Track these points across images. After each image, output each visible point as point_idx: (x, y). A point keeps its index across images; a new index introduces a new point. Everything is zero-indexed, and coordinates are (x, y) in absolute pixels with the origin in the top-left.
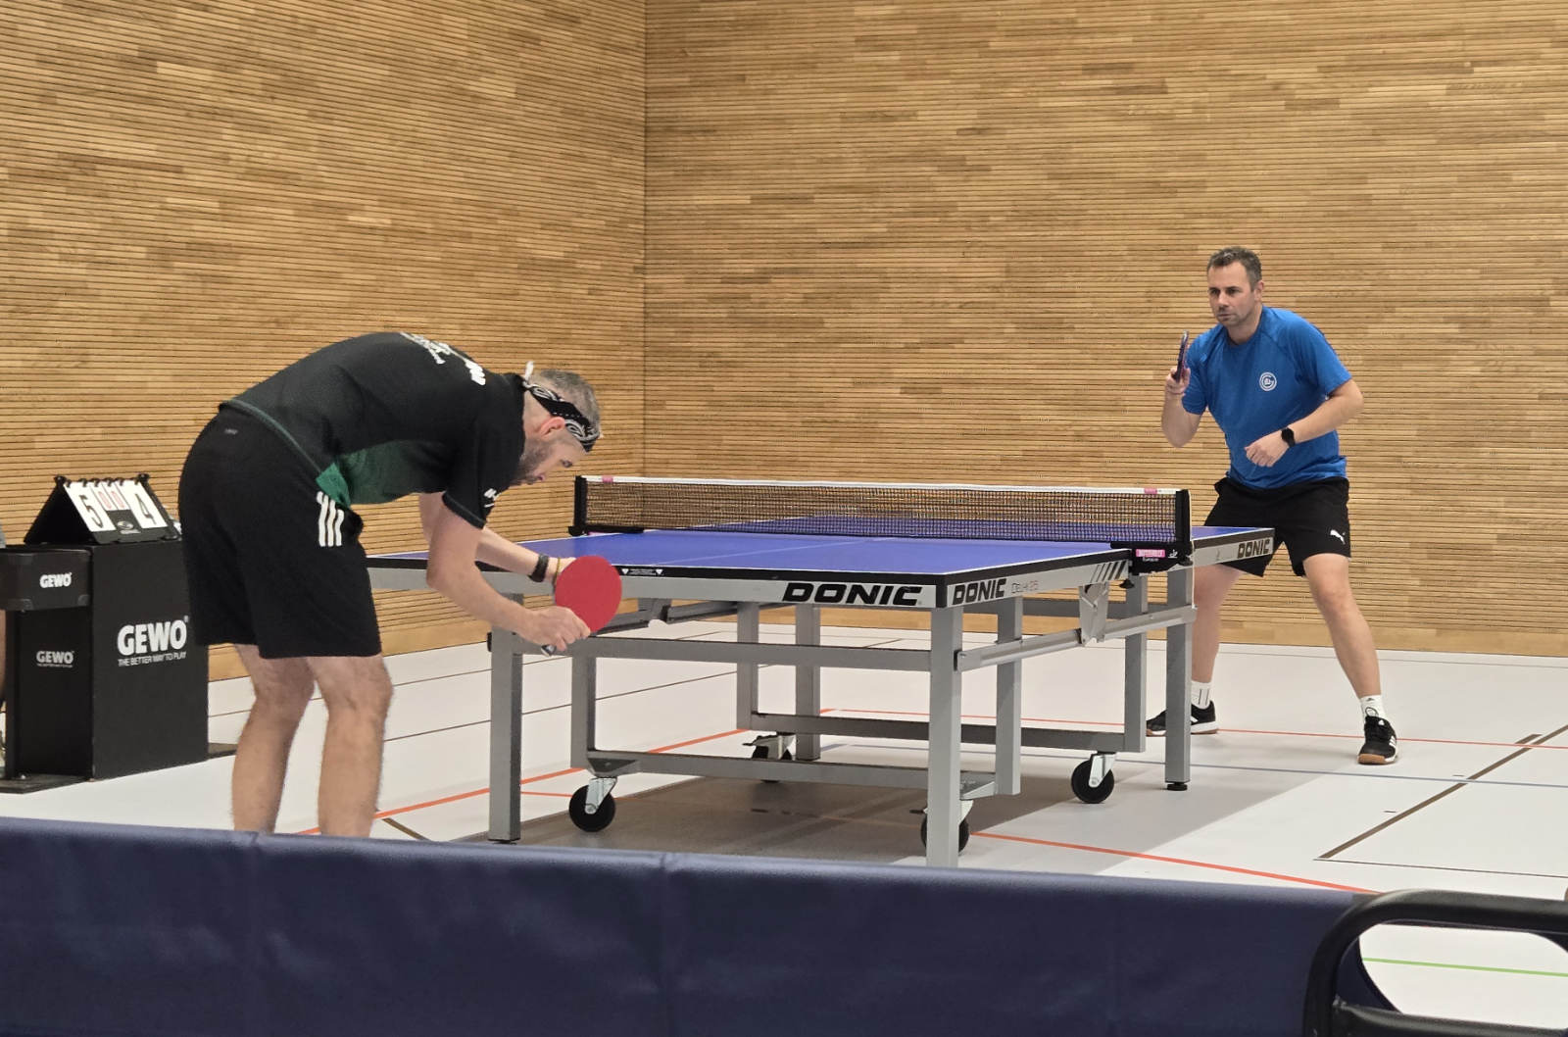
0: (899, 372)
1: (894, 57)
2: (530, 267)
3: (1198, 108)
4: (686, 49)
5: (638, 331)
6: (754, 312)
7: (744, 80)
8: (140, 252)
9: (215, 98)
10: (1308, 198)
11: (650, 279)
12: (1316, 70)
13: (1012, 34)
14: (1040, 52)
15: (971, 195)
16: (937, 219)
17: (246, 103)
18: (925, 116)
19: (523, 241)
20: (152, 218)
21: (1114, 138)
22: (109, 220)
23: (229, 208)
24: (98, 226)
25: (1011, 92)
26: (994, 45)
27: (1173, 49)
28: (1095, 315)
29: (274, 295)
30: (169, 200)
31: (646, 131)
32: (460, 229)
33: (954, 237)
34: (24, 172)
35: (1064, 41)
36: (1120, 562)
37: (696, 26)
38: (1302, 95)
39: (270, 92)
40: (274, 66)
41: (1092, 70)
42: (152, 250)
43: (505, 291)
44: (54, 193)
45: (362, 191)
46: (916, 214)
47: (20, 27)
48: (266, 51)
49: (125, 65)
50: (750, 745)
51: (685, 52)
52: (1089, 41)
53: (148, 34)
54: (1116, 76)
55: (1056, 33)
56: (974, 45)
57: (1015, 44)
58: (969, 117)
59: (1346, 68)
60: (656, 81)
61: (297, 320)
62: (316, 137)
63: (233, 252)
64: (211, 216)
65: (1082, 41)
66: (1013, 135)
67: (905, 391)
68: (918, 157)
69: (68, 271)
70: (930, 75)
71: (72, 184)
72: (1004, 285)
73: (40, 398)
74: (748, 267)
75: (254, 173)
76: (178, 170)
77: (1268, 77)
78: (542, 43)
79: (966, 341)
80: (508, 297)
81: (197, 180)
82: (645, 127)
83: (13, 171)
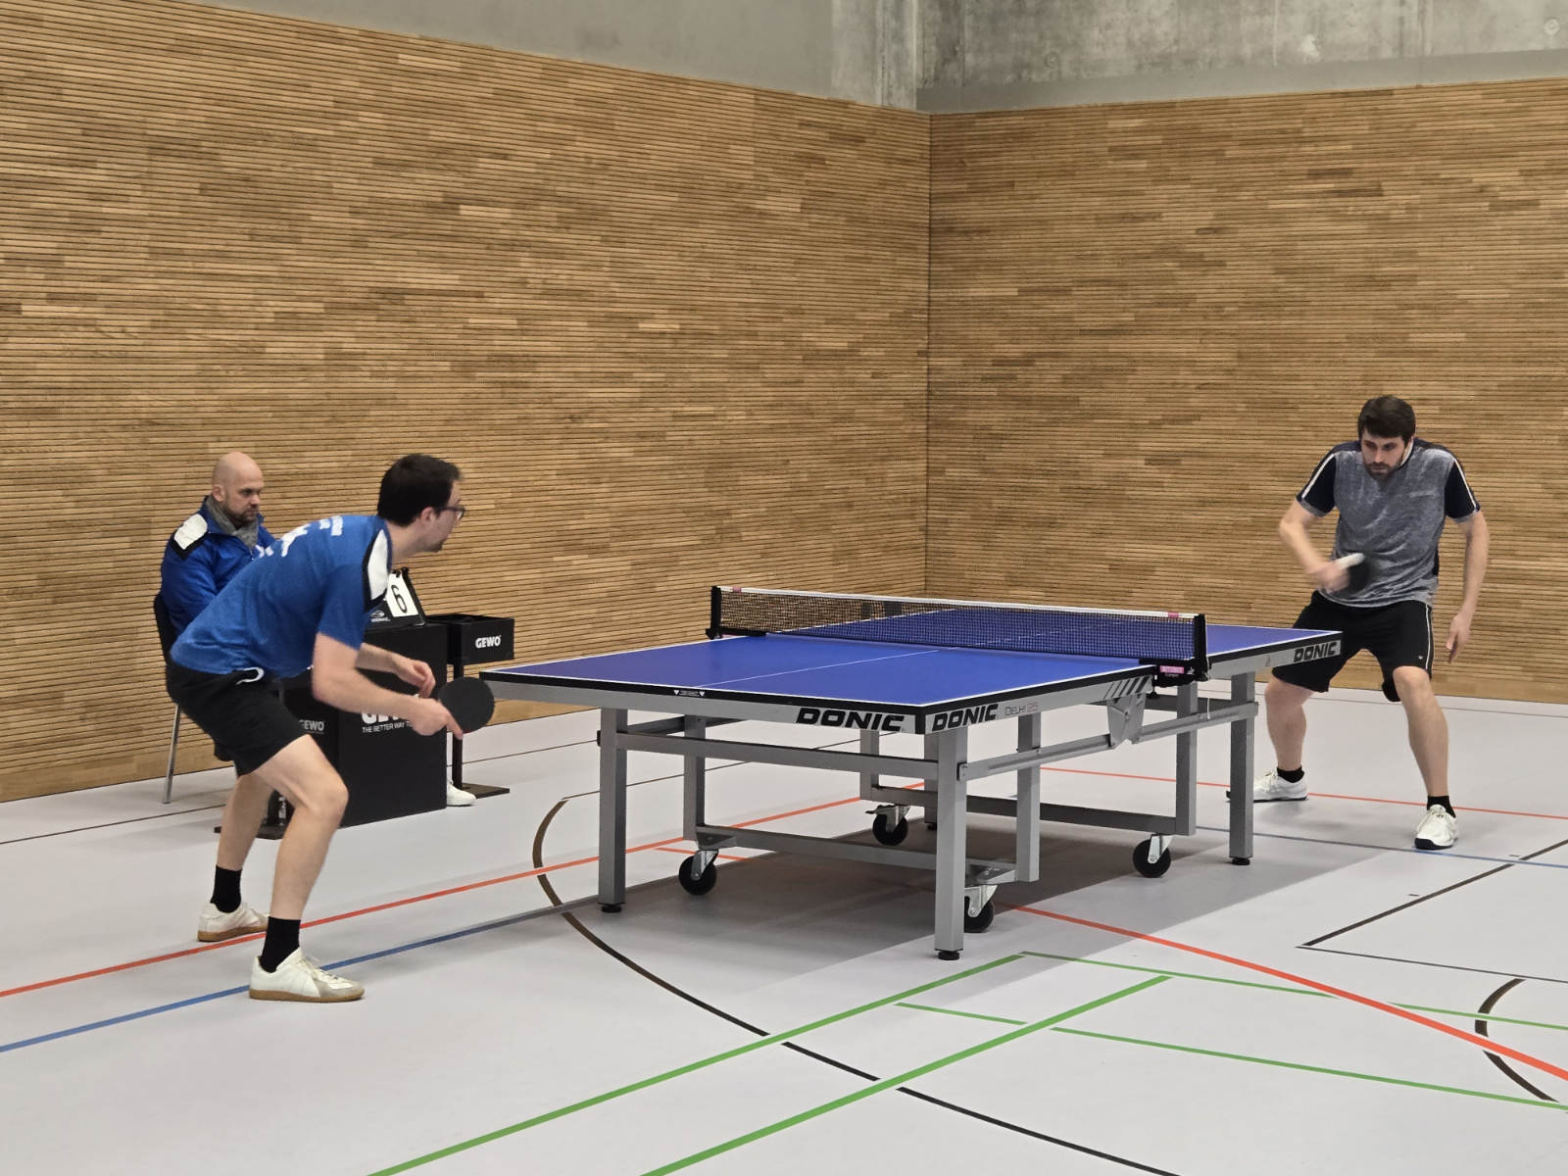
0: (1143, 445)
1: (1143, 165)
2: (813, 358)
3: (1409, 208)
4: (965, 160)
5: (921, 408)
6: (1019, 391)
7: (1013, 186)
8: (445, 366)
9: (513, 232)
10: (1509, 291)
11: (934, 362)
12: (1517, 173)
13: (1245, 143)
14: (1270, 159)
15: (1208, 287)
16: (1178, 309)
17: (543, 234)
18: (1170, 218)
19: (806, 336)
20: (455, 336)
21: (1333, 236)
22: (416, 341)
23: (527, 323)
24: (406, 346)
25: (1244, 195)
26: (1229, 153)
27: (1390, 155)
28: (1316, 396)
29: (570, 395)
30: (471, 321)
31: (930, 232)
32: (746, 328)
33: (1194, 324)
34: (340, 306)
35: (1291, 149)
36: (1141, 678)
37: (971, 139)
38: (1505, 196)
39: (565, 224)
40: (568, 201)
41: (1316, 175)
42: (456, 363)
43: (788, 380)
44: (367, 322)
45: (653, 301)
46: (1159, 305)
47: (335, 185)
48: (561, 189)
49: (430, 210)
50: (871, 813)
51: (963, 162)
52: (1313, 149)
53: (452, 182)
54: (1337, 180)
55: (1286, 142)
56: (1212, 153)
57: (1249, 152)
58: (1206, 218)
59: (1545, 172)
60: (940, 188)
61: (591, 415)
62: (609, 259)
63: (531, 361)
64: (511, 332)
65: (1308, 149)
66: (1245, 233)
67: (1149, 462)
68: (1163, 253)
69: (379, 385)
70: (1172, 180)
71: (382, 313)
72: (1237, 368)
73: (354, 492)
74: (1014, 350)
75: (550, 293)
76: (479, 295)
77: (1474, 180)
78: (827, 162)
79: (1202, 418)
80: (792, 385)
81: (497, 303)
82: (930, 228)
83: (329, 305)
